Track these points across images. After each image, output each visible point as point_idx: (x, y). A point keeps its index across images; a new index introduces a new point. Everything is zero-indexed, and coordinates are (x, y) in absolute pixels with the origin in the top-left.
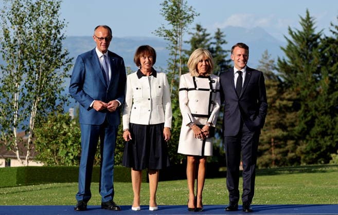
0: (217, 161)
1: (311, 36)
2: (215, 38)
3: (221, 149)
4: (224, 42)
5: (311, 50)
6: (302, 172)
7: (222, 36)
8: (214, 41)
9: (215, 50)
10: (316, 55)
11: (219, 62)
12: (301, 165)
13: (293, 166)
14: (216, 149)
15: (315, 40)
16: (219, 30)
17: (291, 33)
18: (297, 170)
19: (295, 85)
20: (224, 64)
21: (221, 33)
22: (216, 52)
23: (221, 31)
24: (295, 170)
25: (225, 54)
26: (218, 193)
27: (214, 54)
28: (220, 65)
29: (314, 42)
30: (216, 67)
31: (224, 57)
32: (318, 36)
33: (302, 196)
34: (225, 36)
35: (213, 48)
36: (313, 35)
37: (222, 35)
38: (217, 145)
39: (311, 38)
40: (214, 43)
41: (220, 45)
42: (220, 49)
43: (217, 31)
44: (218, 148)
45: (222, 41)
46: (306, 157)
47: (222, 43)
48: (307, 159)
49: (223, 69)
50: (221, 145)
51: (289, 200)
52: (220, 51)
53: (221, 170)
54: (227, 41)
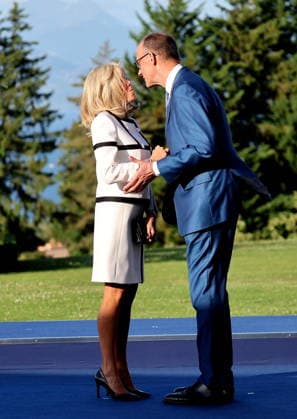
0: (14, 242)
1: (181, 16)
2: (9, 19)
3: (21, 219)
4: (26, 27)
5: (183, 41)
6: (167, 259)
7: (22, 16)
8: (8, 24)
9: (9, 41)
10: (190, 49)
11: (17, 63)
12: (166, 246)
13: (151, 249)
14: (13, 219)
15: (190, 21)
16: (16, 4)
17: (148, 9)
18: (159, 256)
19: (156, 103)
20: (27, 66)
21: (21, 11)
22: (11, 45)
23: (20, 7)
24: (153, 256)
25: (26, 49)
26: (17, 301)
27: (8, 49)
28: (18, 69)
29: (188, 27)
30: (12, 72)
31: (26, 54)
32: (195, 16)
33: (167, 302)
34: (26, 16)
35: (5, 39)
36: (186, 14)
37: (21, 14)
38: (16, 213)
39: (181, 19)
40: (8, 29)
41: (18, 32)
42: (17, 40)
43: (12, 7)
44: (17, 219)
45: (22, 26)
46: (173, 233)
47: (22, 29)
48: (176, 235)
49: (24, 75)
50: (22, 212)
51: (144, 310)
52: (18, 43)
53: (23, 257)
54: (30, 25)
